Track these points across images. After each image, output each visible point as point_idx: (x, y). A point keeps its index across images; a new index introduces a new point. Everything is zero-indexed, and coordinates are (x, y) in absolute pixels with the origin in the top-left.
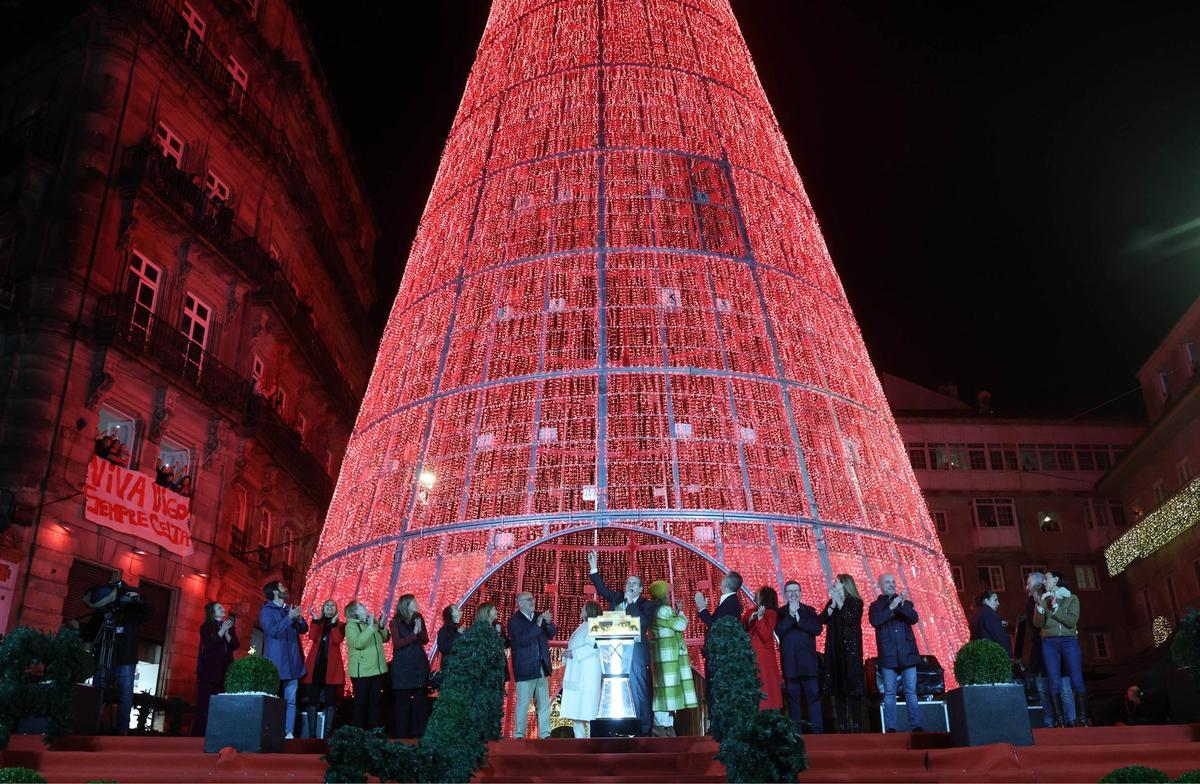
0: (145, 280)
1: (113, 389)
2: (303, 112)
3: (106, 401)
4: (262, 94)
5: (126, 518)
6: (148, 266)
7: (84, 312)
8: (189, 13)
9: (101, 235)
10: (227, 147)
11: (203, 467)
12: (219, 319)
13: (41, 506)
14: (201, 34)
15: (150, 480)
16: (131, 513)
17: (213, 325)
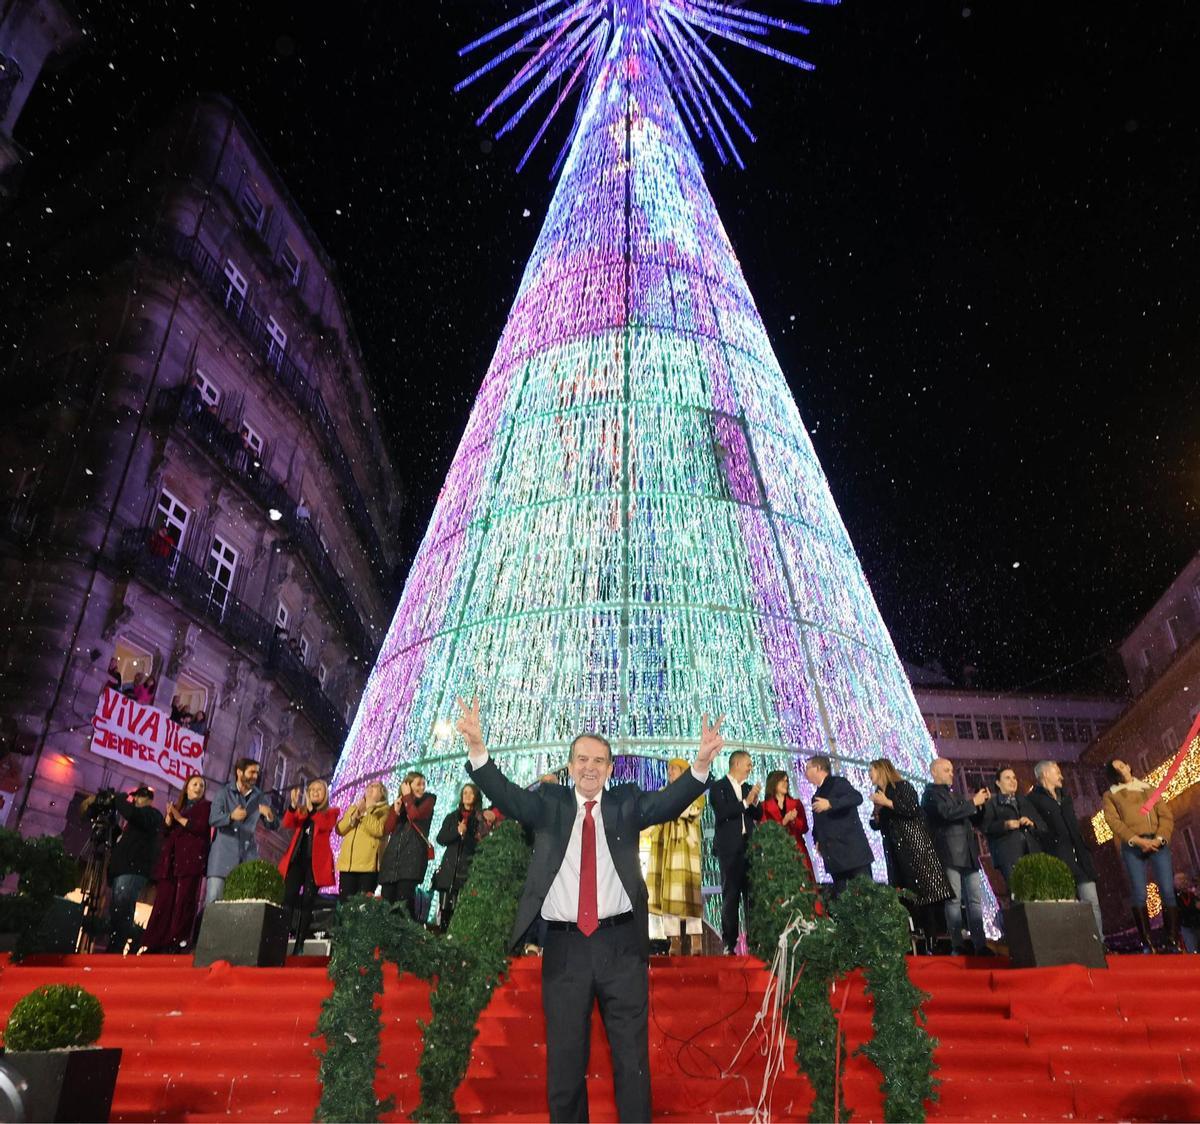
0: (172, 520)
1: (131, 622)
2: (339, 376)
3: (124, 634)
4: (300, 356)
5: (136, 753)
6: (176, 506)
7: (107, 544)
8: (232, 272)
9: (130, 470)
10: (263, 400)
11: (221, 707)
12: (245, 564)
13: (44, 736)
14: (243, 293)
15: (164, 716)
16: (142, 749)
17: (239, 568)
